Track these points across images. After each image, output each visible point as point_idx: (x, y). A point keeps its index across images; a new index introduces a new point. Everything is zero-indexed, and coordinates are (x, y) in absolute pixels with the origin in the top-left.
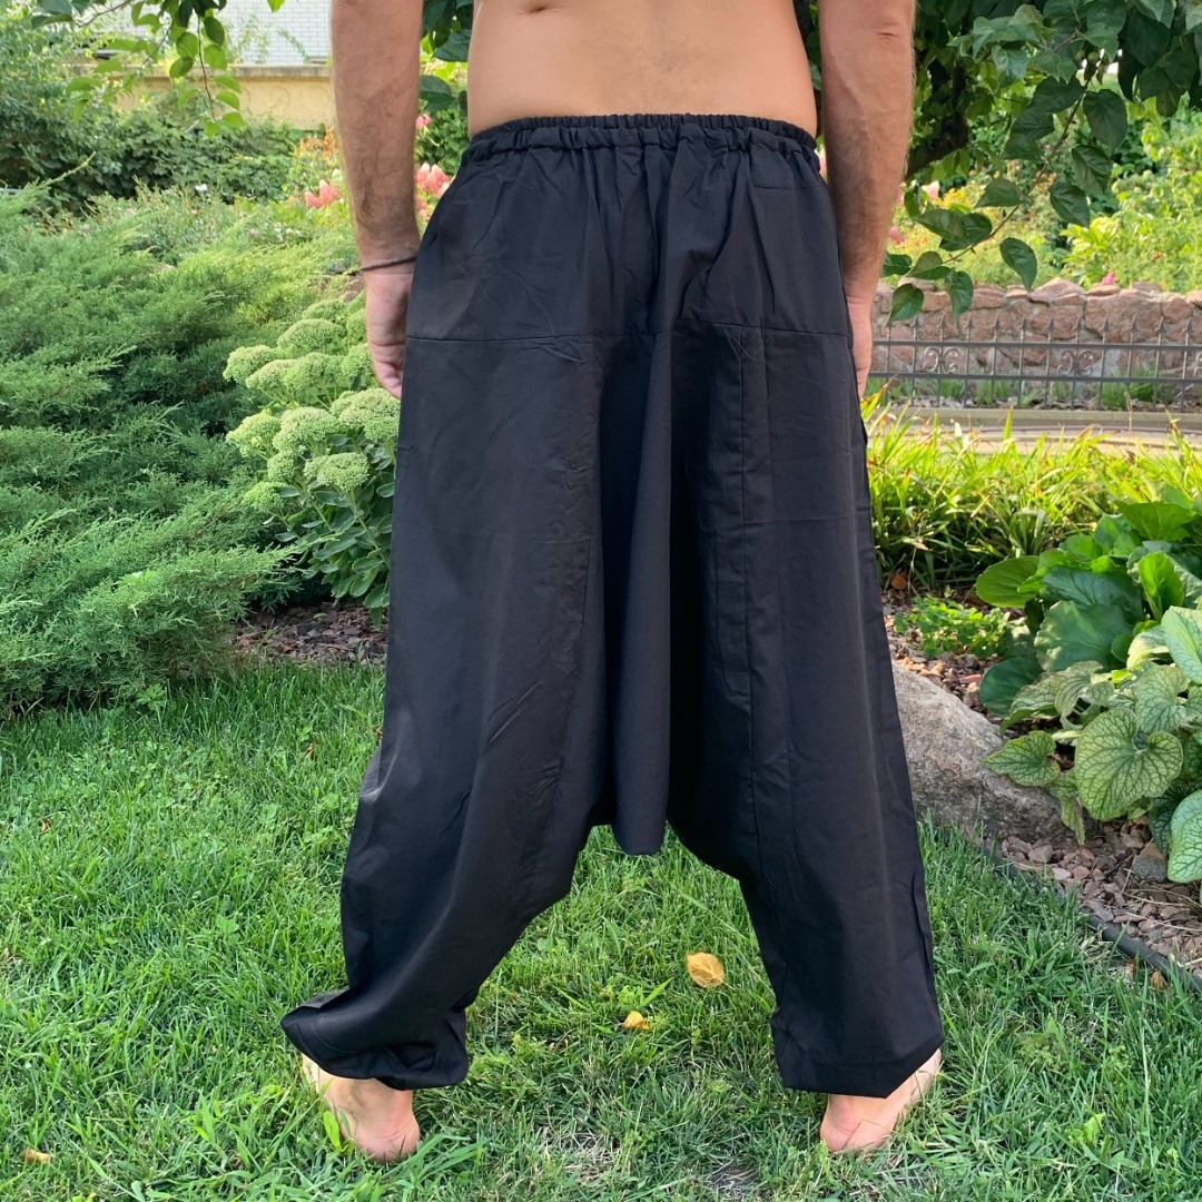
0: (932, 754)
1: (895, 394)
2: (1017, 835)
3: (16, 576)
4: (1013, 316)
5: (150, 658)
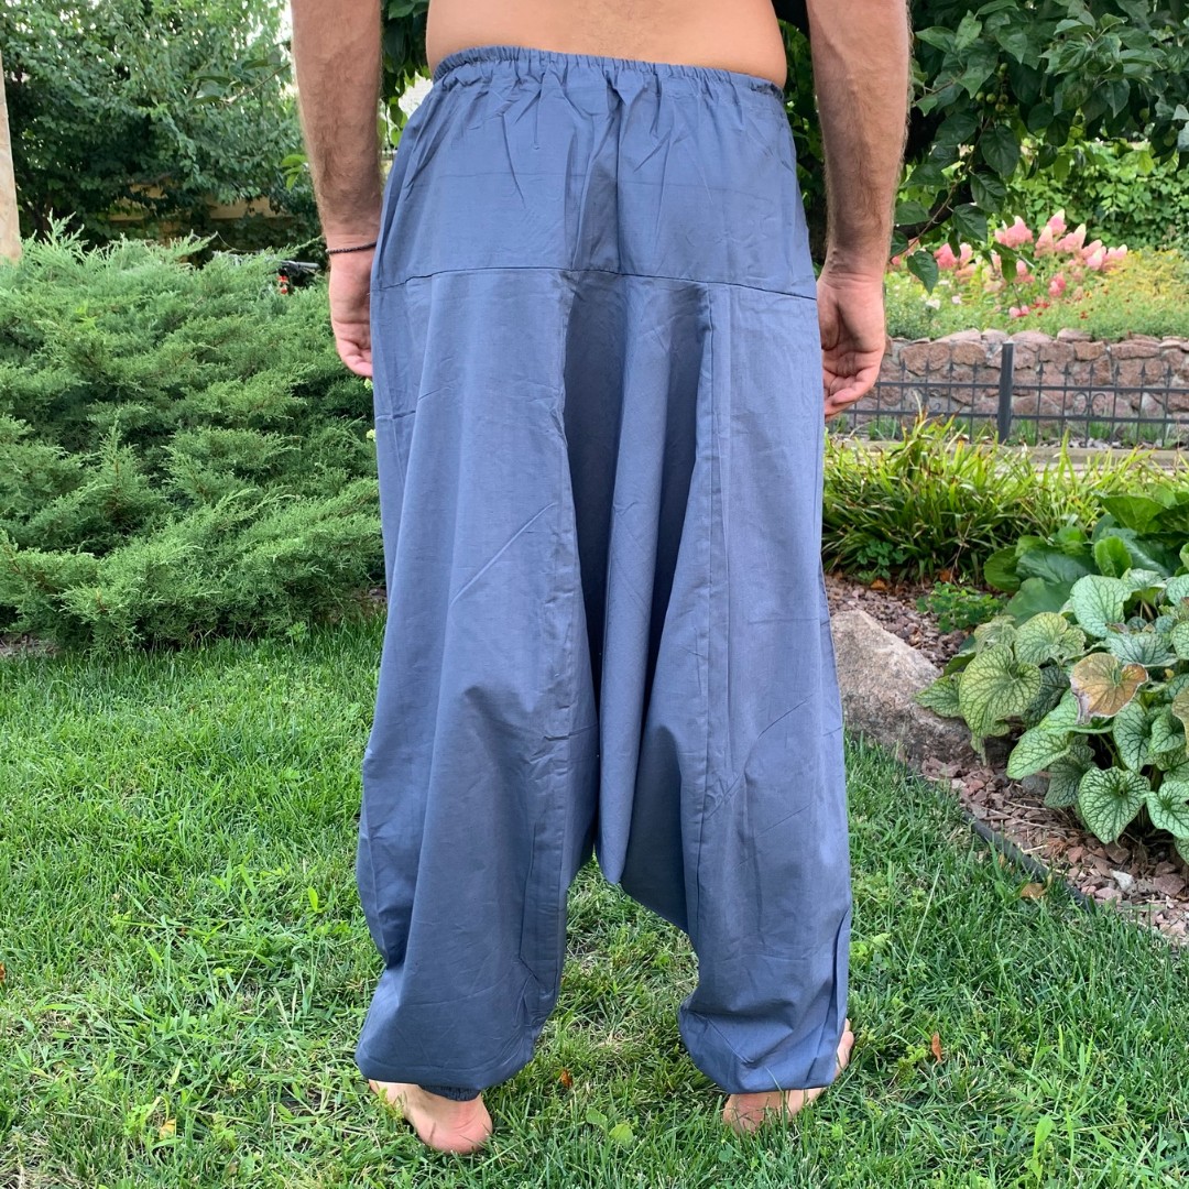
0: (876, 691)
1: (1046, 435)
2: (936, 756)
4: (1166, 365)
5: (298, 601)
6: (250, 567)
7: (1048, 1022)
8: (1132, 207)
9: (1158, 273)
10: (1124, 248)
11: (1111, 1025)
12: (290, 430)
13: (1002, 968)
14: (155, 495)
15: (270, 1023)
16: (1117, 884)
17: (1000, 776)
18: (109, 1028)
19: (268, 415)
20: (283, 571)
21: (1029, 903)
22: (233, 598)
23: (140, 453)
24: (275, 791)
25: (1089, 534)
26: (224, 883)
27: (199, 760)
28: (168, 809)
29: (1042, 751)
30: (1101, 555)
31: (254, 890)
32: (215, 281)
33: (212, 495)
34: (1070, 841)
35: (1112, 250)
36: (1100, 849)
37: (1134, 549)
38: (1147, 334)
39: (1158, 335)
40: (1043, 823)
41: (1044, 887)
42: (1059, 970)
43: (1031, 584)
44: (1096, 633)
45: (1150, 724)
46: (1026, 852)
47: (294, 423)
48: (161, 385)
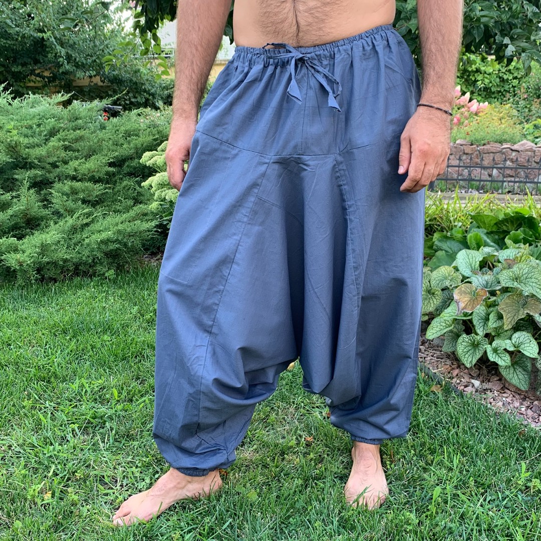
1: (450, 187)
4: (504, 156)
5: (110, 260)
6: (88, 245)
7: (441, 446)
8: (491, 85)
9: (501, 115)
10: (487, 103)
11: (468, 447)
12: (107, 183)
13: (421, 422)
14: (46, 212)
15: (95, 448)
16: (473, 386)
17: (423, 338)
18: (22, 451)
19: (97, 175)
20: (103, 247)
21: (434, 394)
22: (81, 259)
23: (38, 192)
24: (99, 345)
25: (466, 231)
26: (75, 386)
27: (65, 332)
28: (50, 354)
29: (442, 327)
30: (470, 240)
31: (88, 390)
32: (73, 114)
33: (71, 212)
34: (453, 366)
35: (481, 104)
36: (466, 370)
37: (485, 238)
38: (495, 142)
39: (501, 142)
40: (442, 359)
41: (441, 387)
42: (447, 423)
43: (439, 253)
44: (467, 275)
45: (489, 315)
46: (434, 371)
47: (108, 179)
48: (48, 161)
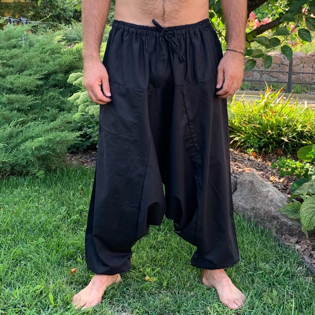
0: (264, 206)
2: (288, 234)
3: (6, 137)
19: (29, 88)
20: (36, 152)
22: (16, 161)
32: (9, 36)
33: (8, 120)
